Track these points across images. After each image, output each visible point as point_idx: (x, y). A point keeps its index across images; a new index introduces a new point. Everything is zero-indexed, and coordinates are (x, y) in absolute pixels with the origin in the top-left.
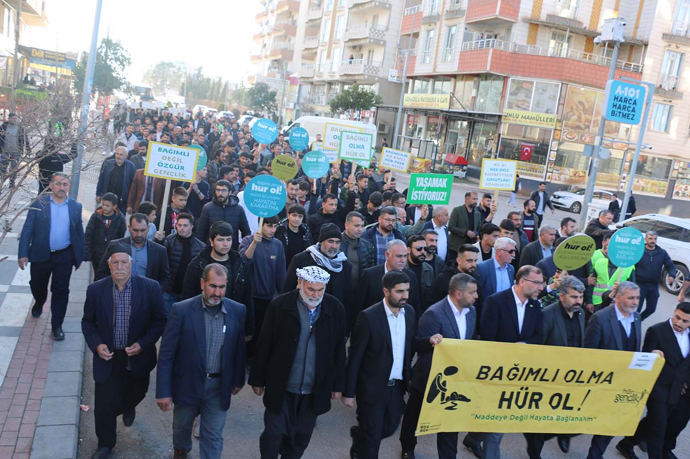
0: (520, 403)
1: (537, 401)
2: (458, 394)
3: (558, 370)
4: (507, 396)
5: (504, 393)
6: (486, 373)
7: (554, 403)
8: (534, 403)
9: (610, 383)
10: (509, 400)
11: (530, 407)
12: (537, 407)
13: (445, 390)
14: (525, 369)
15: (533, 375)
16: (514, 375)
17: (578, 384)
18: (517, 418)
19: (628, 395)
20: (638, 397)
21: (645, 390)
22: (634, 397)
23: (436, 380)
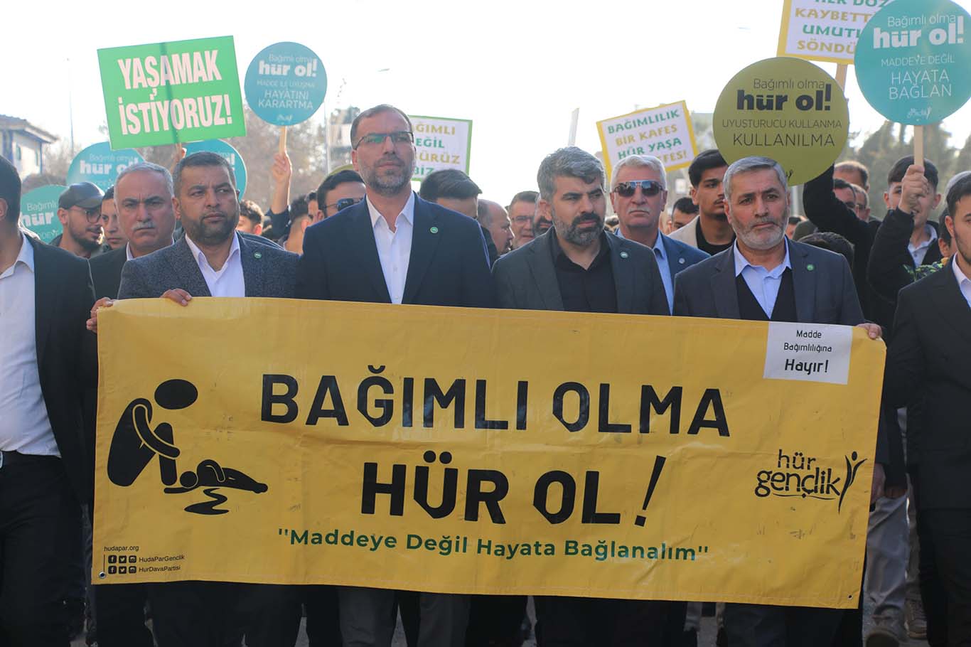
0: (435, 499)
1: (493, 499)
2: (221, 467)
3: (523, 386)
4: (385, 477)
5: (370, 469)
6: (288, 399)
7: (554, 505)
8: (482, 505)
9: (724, 431)
10: (396, 490)
11: (472, 514)
12: (497, 517)
13: (176, 452)
14: (409, 383)
15: (444, 404)
16: (379, 403)
17: (608, 436)
18: (430, 545)
19: (798, 472)
20: (838, 479)
21: (854, 456)
22: (823, 478)
23: (132, 418)
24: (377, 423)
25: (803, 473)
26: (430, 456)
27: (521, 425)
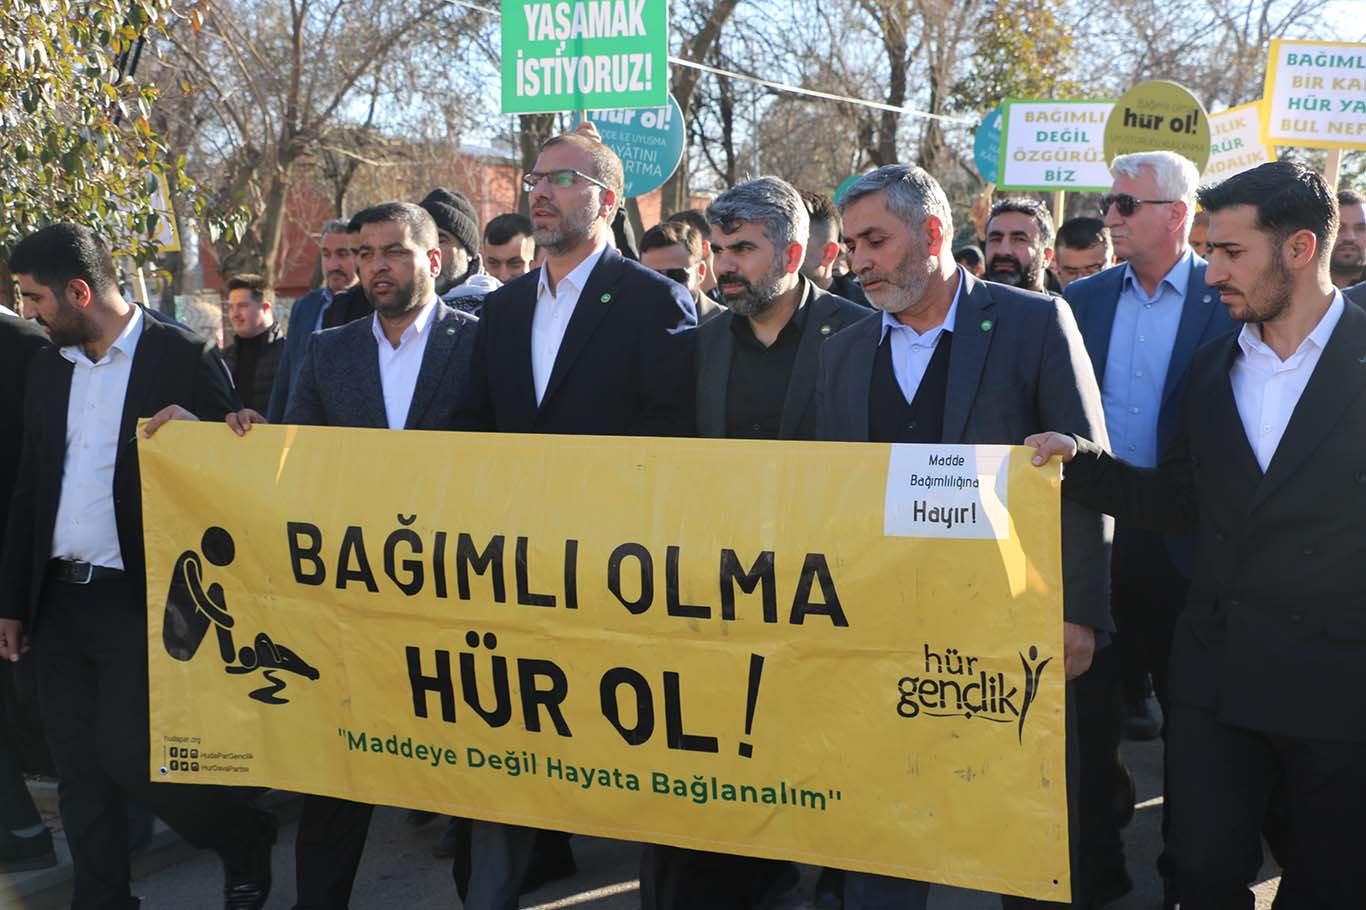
0: (489, 702)
1: (553, 702)
2: (274, 643)
3: (572, 547)
4: (429, 669)
5: (413, 655)
6: (313, 554)
7: (628, 715)
8: (542, 709)
9: (840, 620)
10: (442, 683)
11: (533, 724)
12: (563, 729)
13: (230, 622)
14: (441, 538)
15: (480, 571)
16: (408, 565)
17: (682, 622)
18: (494, 762)
19: (955, 678)
20: (1014, 691)
21: (1033, 653)
22: (993, 688)
23: (184, 575)
24: (407, 590)
25: (963, 680)
27: (571, 602)
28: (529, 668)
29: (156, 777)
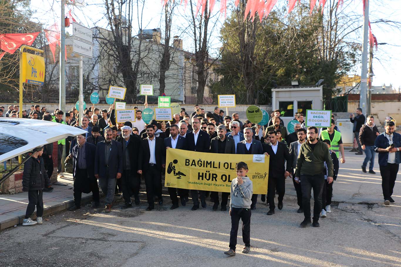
0: (208, 178)
1: (215, 178)
2: (181, 172)
3: (220, 163)
4: (201, 175)
5: (199, 173)
6: (188, 162)
7: (224, 179)
10: (202, 176)
11: (213, 180)
12: (216, 180)
13: (175, 170)
14: (204, 161)
15: (209, 164)
16: (200, 164)
17: (232, 170)
18: (207, 184)
20: (264, 176)
21: (266, 173)
22: (262, 176)
23: (170, 165)
24: (200, 166)
25: (259, 175)
26: (207, 171)
27: (219, 168)
28: (213, 174)
29: (165, 186)
